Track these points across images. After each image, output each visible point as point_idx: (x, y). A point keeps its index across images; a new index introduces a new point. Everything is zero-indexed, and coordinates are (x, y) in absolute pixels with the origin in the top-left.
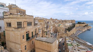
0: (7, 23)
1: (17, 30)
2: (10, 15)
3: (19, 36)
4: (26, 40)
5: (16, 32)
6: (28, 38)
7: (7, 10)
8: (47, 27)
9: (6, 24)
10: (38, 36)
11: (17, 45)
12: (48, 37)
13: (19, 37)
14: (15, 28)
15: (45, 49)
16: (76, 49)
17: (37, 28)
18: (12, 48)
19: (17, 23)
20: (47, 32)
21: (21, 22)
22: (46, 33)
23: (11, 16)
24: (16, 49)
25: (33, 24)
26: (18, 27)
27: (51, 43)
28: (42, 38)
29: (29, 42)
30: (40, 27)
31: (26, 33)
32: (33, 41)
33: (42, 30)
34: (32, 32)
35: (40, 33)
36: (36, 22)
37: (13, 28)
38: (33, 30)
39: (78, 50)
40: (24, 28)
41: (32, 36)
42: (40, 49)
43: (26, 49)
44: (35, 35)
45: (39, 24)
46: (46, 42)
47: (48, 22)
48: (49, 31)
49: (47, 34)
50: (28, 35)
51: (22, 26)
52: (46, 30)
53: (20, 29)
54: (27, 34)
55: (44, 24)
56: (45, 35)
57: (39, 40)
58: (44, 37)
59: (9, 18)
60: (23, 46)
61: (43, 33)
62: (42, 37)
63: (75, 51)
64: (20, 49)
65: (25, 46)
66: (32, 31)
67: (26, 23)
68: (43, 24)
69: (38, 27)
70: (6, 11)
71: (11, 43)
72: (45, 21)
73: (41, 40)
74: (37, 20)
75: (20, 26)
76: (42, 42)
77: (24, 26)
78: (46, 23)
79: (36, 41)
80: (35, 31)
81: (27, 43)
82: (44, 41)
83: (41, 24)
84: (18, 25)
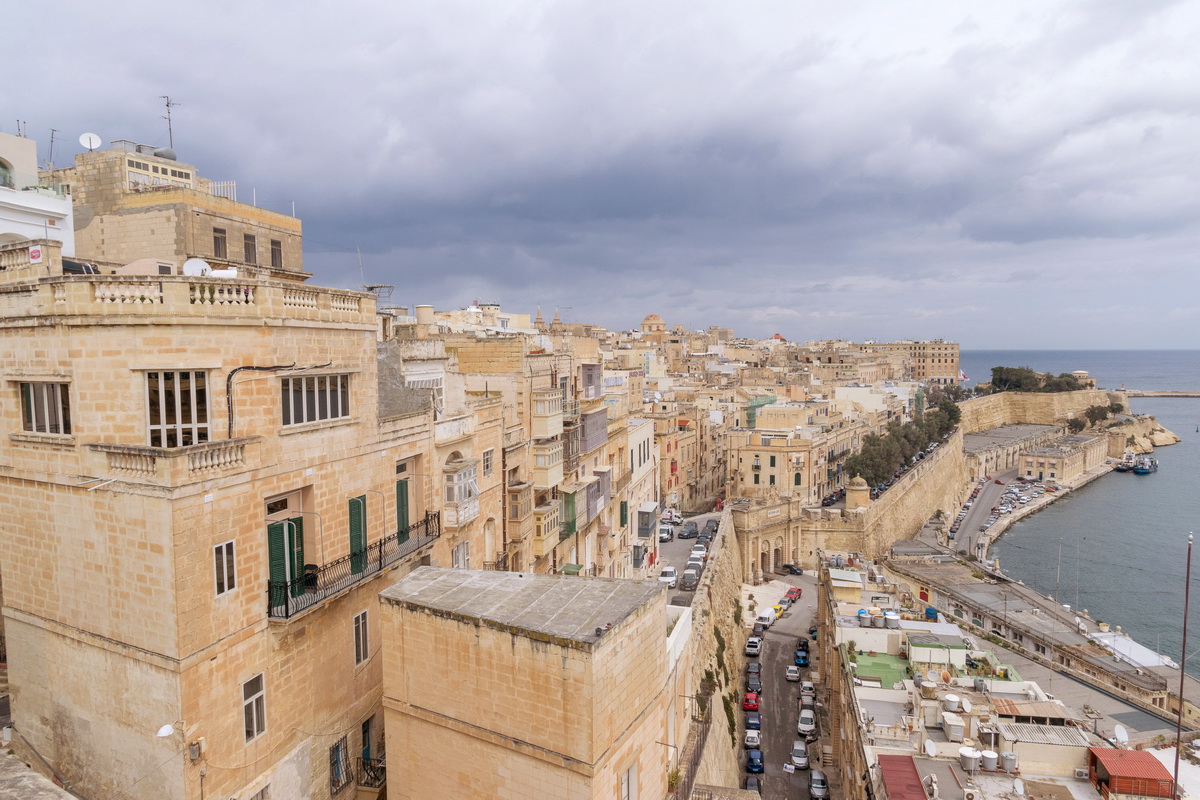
0: (23, 388)
1: (137, 473)
2: (54, 284)
3: (159, 549)
4: (260, 606)
5: (131, 506)
6: (292, 581)
8: (575, 436)
9: (13, 403)
10: (439, 550)
11: (135, 673)
12: (588, 560)
13: (166, 561)
14: (111, 451)
15: (507, 727)
16: (951, 719)
17: (423, 446)
18: (79, 713)
19: (140, 387)
21: (201, 375)
22: (555, 510)
23: (76, 297)
24: (126, 720)
25: (365, 396)
26: (156, 439)
27: (579, 646)
29: (310, 629)
30: (467, 439)
31: (264, 520)
32: (361, 623)
33: (495, 479)
34: (357, 508)
35: (474, 511)
36: (414, 375)
37: (94, 447)
38: (373, 478)
39: (984, 739)
40: (237, 444)
41: (358, 557)
42: (438, 720)
43: (253, 722)
44: (403, 534)
45: (454, 391)
46: (515, 632)
47: (590, 372)
48: (595, 490)
49: (568, 530)
50: (286, 538)
51: (216, 426)
52: (554, 477)
53: (183, 463)
54: (274, 531)
55: (536, 396)
56: (551, 539)
57: (434, 601)
58: (528, 558)
59: (47, 322)
60: (218, 690)
61: (513, 515)
63: (933, 748)
65: (253, 686)
66: (350, 488)
67: (273, 381)
68: (509, 398)
69: (445, 433)
71: (64, 648)
72: (541, 353)
73: (461, 609)
74: (438, 349)
75: (179, 426)
76: (468, 631)
77: (241, 425)
78: (563, 385)
79: (397, 615)
80: (402, 487)
81: (284, 646)
82: (491, 612)
83: (488, 396)
84: (155, 418)
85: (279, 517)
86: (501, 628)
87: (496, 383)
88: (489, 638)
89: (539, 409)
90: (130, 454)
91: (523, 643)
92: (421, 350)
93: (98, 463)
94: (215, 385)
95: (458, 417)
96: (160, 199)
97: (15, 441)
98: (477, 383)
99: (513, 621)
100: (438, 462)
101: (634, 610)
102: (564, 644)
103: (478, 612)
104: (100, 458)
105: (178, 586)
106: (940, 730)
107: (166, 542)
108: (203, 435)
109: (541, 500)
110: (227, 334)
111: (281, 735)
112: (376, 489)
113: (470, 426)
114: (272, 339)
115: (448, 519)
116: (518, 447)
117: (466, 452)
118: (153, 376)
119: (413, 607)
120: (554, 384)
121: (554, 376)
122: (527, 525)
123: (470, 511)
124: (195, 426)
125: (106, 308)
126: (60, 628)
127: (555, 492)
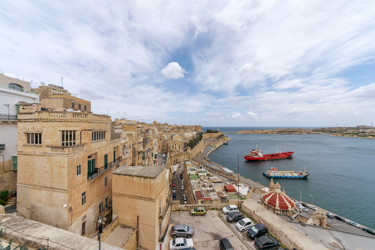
0: (28, 134)
1: (59, 151)
2: (39, 112)
3: (64, 167)
4: (86, 177)
5: (57, 158)
6: (93, 171)
7: (34, 99)
8: (145, 142)
9: (25, 138)
10: (121, 164)
11: (56, 194)
12: (147, 163)
13: (66, 170)
14: (52, 147)
15: (139, 195)
16: (206, 184)
17: (119, 144)
18: (39, 205)
19: (60, 134)
20: (144, 152)
21: (74, 131)
22: (141, 155)
23: (45, 115)
24: (52, 205)
25: (108, 135)
26: (63, 144)
27: (153, 178)
28: (131, 168)
29: (96, 181)
30: (127, 143)
31: (87, 160)
32: (106, 179)
33: (131, 150)
34: (106, 156)
35: (128, 156)
36: (117, 131)
37: (48, 146)
38: (109, 150)
39: (210, 186)
40: (82, 145)
41: (106, 166)
42: (124, 195)
43: (84, 201)
44: (114, 161)
45: (124, 134)
46: (141, 177)
47: (147, 131)
48: (148, 151)
49: (144, 158)
50: (92, 163)
51: (77, 142)
52: (141, 149)
53: (71, 149)
54: (89, 162)
55: (138, 135)
56: (141, 160)
57: (124, 173)
58: (137, 164)
59: (36, 120)
60: (76, 195)
61: (134, 156)
62: (133, 165)
63: (203, 189)
64: (65, 205)
65: (84, 194)
66: (105, 153)
67: (90, 132)
68: (134, 135)
69: (123, 142)
70: (29, 101)
71: (36, 191)
72: (139, 127)
73: (129, 174)
74: (121, 126)
75: (69, 142)
76: (131, 178)
77: (83, 141)
78: (143, 133)
79: (115, 176)
80: (114, 152)
81: (91, 185)
82: (135, 174)
83: (130, 135)
84: (63, 140)
85: (90, 159)
86: (138, 176)
87: (132, 132)
88: (135, 179)
89: (139, 137)
90: (57, 147)
91: (142, 179)
92: (118, 127)
93: (49, 150)
94: (78, 133)
95: (125, 139)
96: (60, 96)
97: (24, 146)
98: (128, 132)
99: (140, 175)
100: (121, 147)
101: (162, 171)
102: (150, 178)
103: (133, 174)
104: (50, 149)
105: (69, 174)
106: (204, 186)
107: (66, 165)
108: (74, 143)
109: (139, 153)
110: (81, 123)
111: (89, 203)
112: (110, 152)
113: (127, 140)
114: (90, 124)
115: (123, 157)
116: (135, 144)
117: (126, 145)
118: (63, 131)
119: (119, 174)
120: (141, 133)
121: (141, 131)
122: (137, 157)
123: (127, 156)
124: (72, 142)
125: (52, 118)
126: (34, 186)
127: (141, 152)
